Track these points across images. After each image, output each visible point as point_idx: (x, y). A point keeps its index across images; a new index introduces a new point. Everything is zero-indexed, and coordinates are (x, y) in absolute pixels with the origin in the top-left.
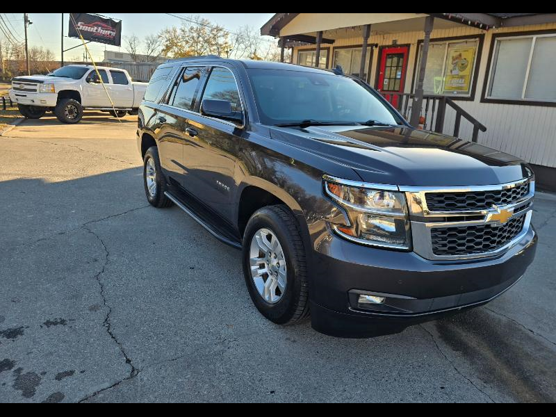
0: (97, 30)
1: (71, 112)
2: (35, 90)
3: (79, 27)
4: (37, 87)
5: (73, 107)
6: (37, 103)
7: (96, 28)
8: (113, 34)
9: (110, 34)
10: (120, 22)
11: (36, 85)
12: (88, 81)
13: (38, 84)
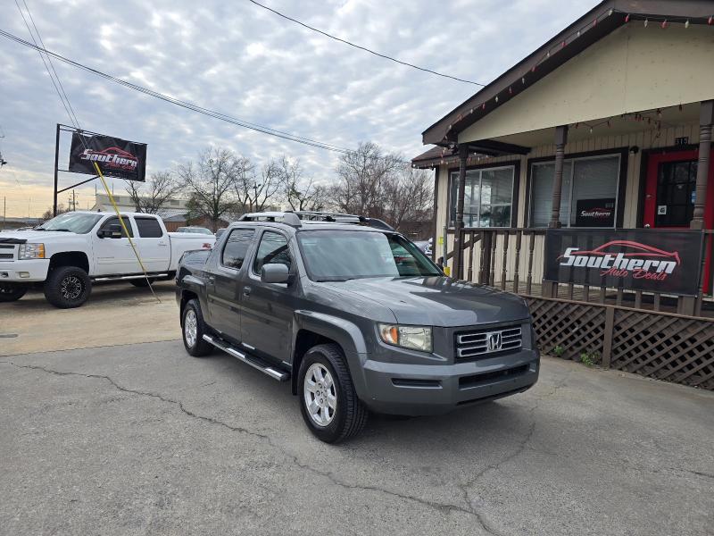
0: (111, 159)
1: (71, 288)
2: (11, 256)
3: (85, 156)
4: (13, 251)
5: (76, 280)
6: (13, 277)
7: (109, 156)
8: (134, 163)
9: (130, 164)
10: (144, 146)
11: (13, 247)
12: (101, 235)
13: (17, 246)
